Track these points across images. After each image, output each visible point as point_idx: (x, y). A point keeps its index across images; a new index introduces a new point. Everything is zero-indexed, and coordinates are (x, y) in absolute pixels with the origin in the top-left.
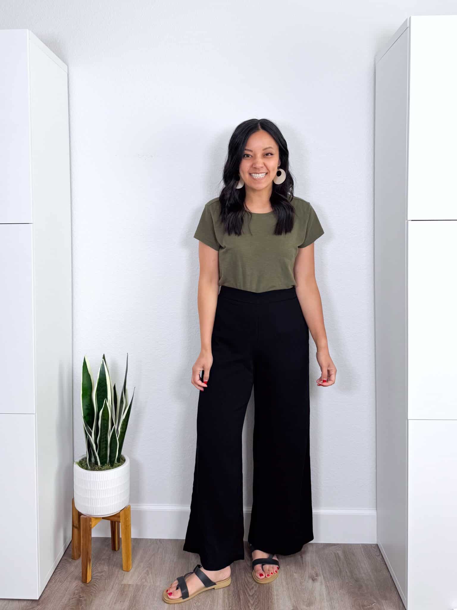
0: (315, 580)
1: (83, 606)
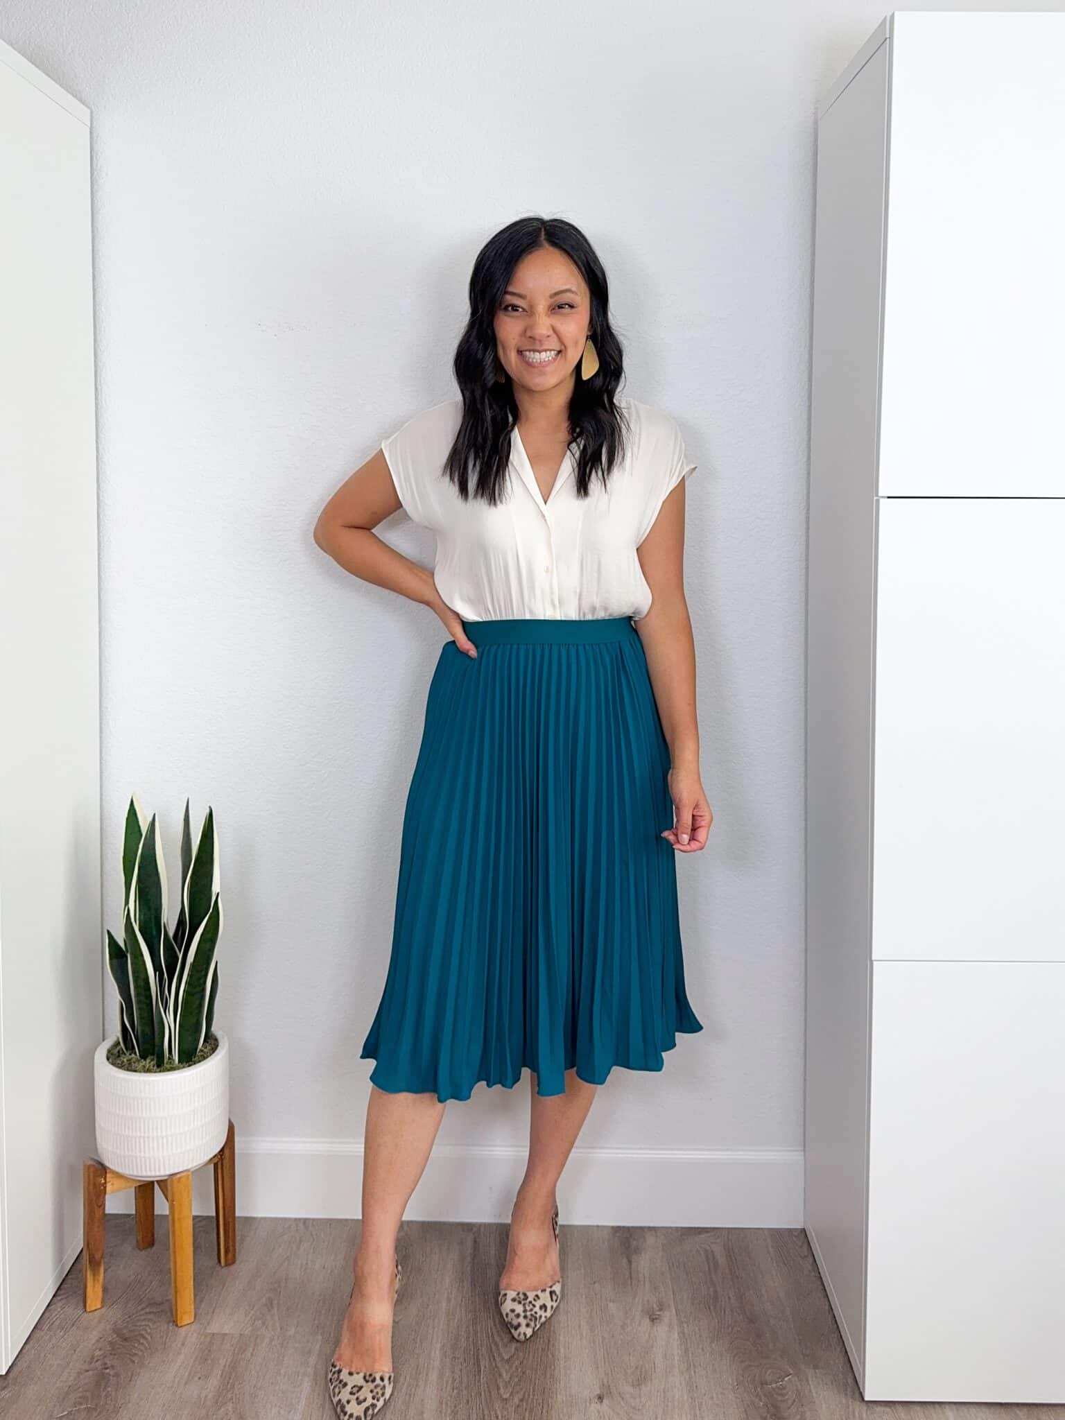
0: (656, 1319)
1: (109, 1389)
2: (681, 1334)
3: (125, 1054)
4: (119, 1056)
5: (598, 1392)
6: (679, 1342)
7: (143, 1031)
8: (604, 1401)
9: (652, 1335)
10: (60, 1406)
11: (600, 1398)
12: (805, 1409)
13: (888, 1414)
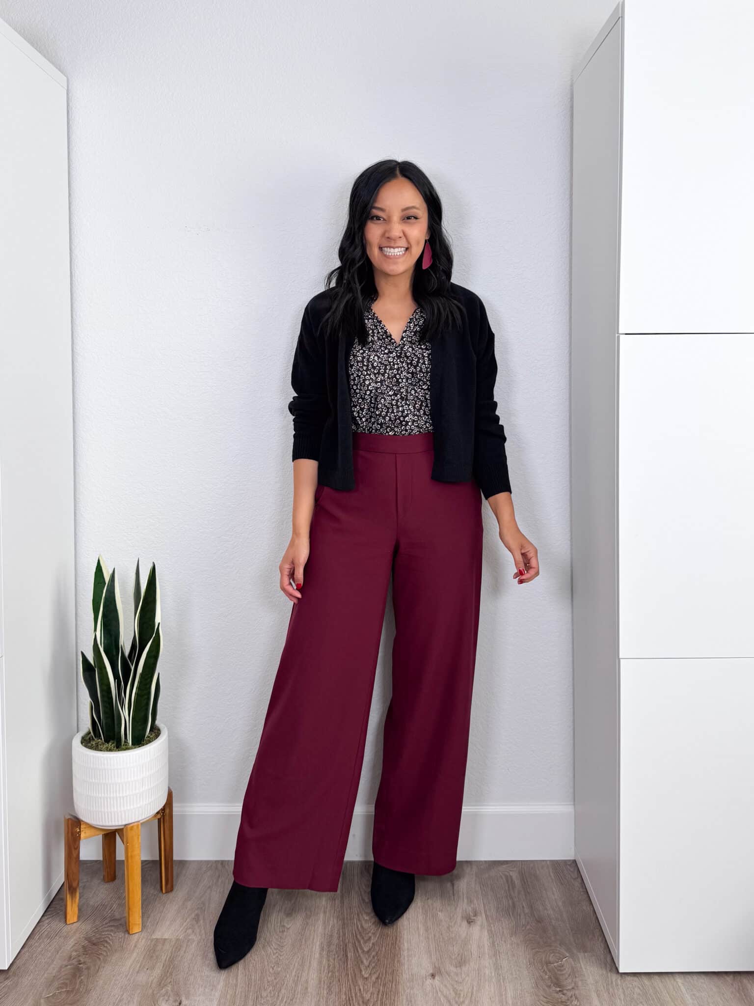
0: (472, 922)
1: (82, 977)
2: (490, 932)
3: (94, 740)
4: (90, 742)
5: (431, 971)
6: (488, 937)
7: (106, 723)
8: (437, 978)
9: (469, 933)
10: (47, 990)
11: (433, 976)
12: (577, 979)
13: (636, 982)
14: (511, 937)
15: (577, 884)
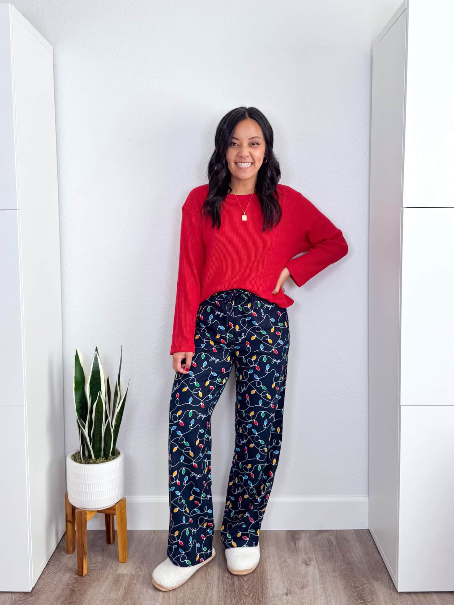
0: (308, 564)
1: (77, 595)
2: (319, 570)
5: (286, 592)
6: (318, 573)
8: (289, 595)
9: (307, 571)
11: (287, 594)
12: (374, 596)
13: (409, 597)
14: (333, 572)
15: (371, 543)
